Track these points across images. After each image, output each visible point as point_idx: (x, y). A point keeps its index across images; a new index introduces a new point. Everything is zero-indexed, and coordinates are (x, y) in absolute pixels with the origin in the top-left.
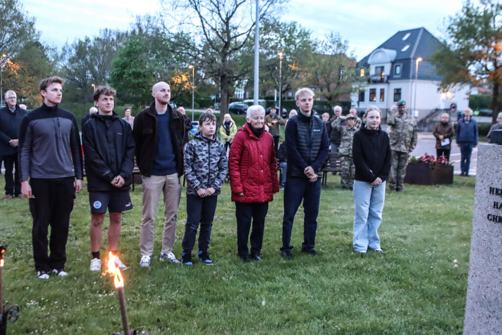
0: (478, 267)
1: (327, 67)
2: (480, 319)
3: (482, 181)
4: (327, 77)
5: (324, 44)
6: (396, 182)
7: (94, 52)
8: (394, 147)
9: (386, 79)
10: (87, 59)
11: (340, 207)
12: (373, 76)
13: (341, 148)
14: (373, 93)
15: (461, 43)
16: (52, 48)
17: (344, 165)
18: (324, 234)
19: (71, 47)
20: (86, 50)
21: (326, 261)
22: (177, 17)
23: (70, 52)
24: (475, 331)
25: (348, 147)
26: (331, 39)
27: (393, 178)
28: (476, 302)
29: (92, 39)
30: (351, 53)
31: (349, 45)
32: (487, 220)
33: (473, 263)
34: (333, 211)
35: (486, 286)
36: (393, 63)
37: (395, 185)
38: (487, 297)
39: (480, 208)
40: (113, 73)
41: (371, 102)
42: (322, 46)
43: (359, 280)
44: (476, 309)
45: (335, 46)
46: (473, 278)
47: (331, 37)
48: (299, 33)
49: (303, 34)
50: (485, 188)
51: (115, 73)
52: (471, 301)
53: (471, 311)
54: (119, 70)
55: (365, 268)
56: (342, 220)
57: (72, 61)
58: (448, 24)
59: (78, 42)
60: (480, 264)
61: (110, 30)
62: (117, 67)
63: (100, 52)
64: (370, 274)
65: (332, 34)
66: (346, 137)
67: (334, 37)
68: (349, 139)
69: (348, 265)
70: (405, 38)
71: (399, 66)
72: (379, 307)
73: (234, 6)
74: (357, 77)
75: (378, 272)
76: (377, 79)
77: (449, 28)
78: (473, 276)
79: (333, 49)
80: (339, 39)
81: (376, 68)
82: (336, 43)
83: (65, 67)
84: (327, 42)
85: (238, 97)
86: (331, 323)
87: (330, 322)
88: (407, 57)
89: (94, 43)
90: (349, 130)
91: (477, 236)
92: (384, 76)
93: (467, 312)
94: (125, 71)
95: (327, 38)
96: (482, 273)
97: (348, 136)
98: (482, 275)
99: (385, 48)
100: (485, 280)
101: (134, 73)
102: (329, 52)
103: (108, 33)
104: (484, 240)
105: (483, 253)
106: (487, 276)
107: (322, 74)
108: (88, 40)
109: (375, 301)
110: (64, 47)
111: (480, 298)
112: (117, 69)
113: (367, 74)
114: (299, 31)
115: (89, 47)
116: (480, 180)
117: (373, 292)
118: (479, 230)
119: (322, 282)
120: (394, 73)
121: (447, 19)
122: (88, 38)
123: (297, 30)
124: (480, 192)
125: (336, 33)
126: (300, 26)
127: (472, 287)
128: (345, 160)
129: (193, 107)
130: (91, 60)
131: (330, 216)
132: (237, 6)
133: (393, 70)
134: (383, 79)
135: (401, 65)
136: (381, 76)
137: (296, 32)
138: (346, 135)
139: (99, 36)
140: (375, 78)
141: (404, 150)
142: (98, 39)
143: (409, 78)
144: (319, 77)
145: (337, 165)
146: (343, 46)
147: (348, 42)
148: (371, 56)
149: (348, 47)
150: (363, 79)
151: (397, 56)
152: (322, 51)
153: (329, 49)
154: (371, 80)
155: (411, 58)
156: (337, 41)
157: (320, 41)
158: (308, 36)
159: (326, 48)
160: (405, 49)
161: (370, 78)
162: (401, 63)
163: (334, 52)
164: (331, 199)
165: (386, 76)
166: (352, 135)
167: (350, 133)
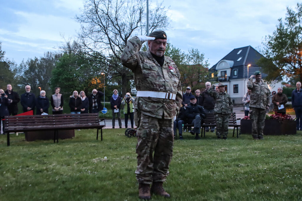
1: (191, 71)
4: (191, 77)
5: (188, 57)
6: (257, 132)
7: (40, 66)
8: (255, 105)
9: (228, 78)
10: (36, 72)
12: (219, 77)
13: (216, 108)
15: (277, 52)
16: (12, 62)
17: (218, 120)
19: (26, 64)
20: (36, 66)
22: (93, 38)
23: (25, 67)
25: (220, 107)
26: (192, 53)
27: (256, 129)
29: (39, 58)
30: (205, 62)
31: (204, 57)
34: (218, 151)
36: (232, 68)
37: (257, 134)
40: (52, 79)
42: (187, 58)
45: (195, 58)
47: (193, 52)
48: (172, 51)
49: (174, 51)
51: (53, 78)
54: (56, 76)
56: (229, 157)
57: (26, 73)
58: (268, 40)
59: (30, 60)
61: (51, 53)
62: (55, 75)
63: (44, 67)
65: (193, 51)
66: (219, 100)
67: (194, 52)
68: (221, 101)
70: (239, 53)
73: (130, 30)
74: (210, 77)
77: (269, 42)
79: (194, 60)
80: (197, 53)
81: (221, 72)
83: (22, 77)
84: (190, 55)
85: (133, 94)
88: (241, 65)
89: (41, 62)
90: (221, 94)
92: (227, 77)
94: (60, 77)
95: (190, 53)
97: (221, 99)
99: (226, 59)
101: (66, 78)
102: (191, 63)
103: (50, 54)
107: (187, 75)
108: (37, 60)
110: (21, 64)
112: (55, 76)
113: (216, 75)
114: (171, 50)
115: (38, 64)
120: (233, 75)
121: (268, 37)
122: (37, 58)
123: (170, 49)
126: (172, 46)
128: (219, 117)
129: (104, 101)
130: (39, 72)
131: (217, 154)
132: (132, 30)
133: (232, 73)
134: (226, 79)
135: (237, 69)
136: (225, 77)
137: (170, 50)
138: (219, 98)
139: (44, 57)
140: (221, 78)
141: (263, 107)
142: (43, 59)
143: (243, 78)
144: (186, 77)
146: (200, 58)
147: (203, 55)
148: (218, 64)
149: (204, 58)
150: (213, 79)
151: (234, 64)
152: (186, 62)
153: (191, 60)
154: (218, 80)
155: (243, 65)
156: (196, 55)
157: (186, 55)
158: (178, 53)
159: (189, 59)
160: (239, 60)
161: (217, 78)
162: (237, 68)
163: (195, 62)
164: (213, 144)
165: (228, 77)
166: (223, 98)
167: (222, 96)
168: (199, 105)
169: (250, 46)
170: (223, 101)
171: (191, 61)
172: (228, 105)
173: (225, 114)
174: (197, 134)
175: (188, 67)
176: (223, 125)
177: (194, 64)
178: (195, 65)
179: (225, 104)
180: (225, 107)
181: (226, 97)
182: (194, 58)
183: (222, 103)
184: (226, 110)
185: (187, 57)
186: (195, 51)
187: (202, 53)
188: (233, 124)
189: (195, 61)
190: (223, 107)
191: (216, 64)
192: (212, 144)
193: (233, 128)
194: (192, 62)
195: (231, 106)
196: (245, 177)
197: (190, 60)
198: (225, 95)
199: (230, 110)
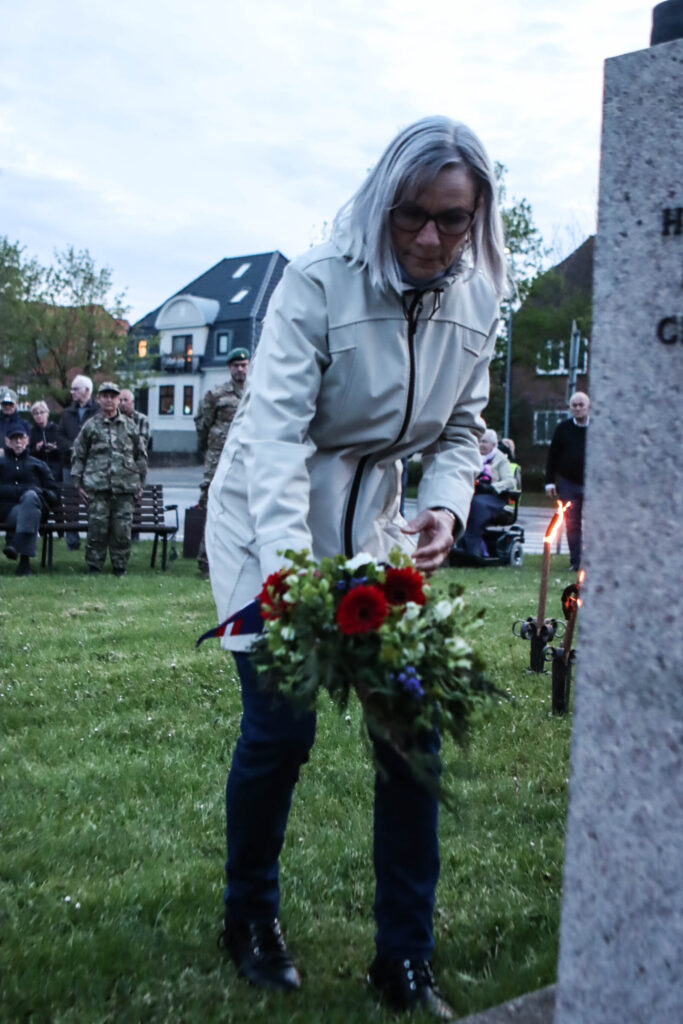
0: (624, 545)
1: (60, 329)
2: (641, 759)
3: (627, 198)
4: (61, 352)
5: (52, 277)
9: (196, 362)
11: (86, 604)
12: (166, 356)
13: (90, 473)
14: (167, 393)
18: (39, 661)
21: (40, 723)
24: (618, 812)
25: (105, 470)
26: (68, 265)
28: (622, 694)
30: (116, 298)
31: (110, 280)
32: (657, 345)
33: (602, 536)
34: (66, 614)
35: (661, 616)
36: (212, 327)
38: (668, 664)
39: (619, 308)
41: (162, 416)
42: (47, 281)
43: (142, 762)
44: (619, 721)
45: (78, 283)
46: (605, 598)
47: (70, 260)
50: (640, 223)
52: (596, 694)
53: (600, 732)
55: (158, 734)
56: (90, 631)
60: (633, 533)
64: (173, 746)
65: (71, 254)
67: (76, 261)
68: (107, 448)
69: (109, 728)
70: (239, 274)
71: (226, 334)
72: (207, 828)
74: (131, 356)
75: (198, 741)
76: (175, 364)
78: (600, 590)
79: (75, 289)
80: (87, 265)
81: (175, 338)
82: (82, 275)
84: (60, 272)
86: (48, 890)
87: (45, 888)
88: (244, 316)
91: (615, 423)
92: (192, 357)
93: (581, 740)
95: (59, 262)
96: (642, 567)
97: (104, 441)
98: (643, 577)
99: (194, 294)
100: (658, 592)
102: (64, 299)
104: (646, 432)
105: (644, 483)
106: (666, 576)
107: (47, 344)
109: (195, 815)
111: (635, 671)
113: (154, 349)
116: (619, 195)
117: (184, 790)
118: (620, 394)
119: (23, 774)
120: (215, 350)
124: (617, 243)
125: (81, 252)
127: (597, 635)
131: (59, 622)
133: (212, 344)
134: (191, 363)
135: (231, 333)
136: (186, 357)
140: (171, 361)
144: (41, 352)
145: (81, 514)
146: (96, 283)
147: (109, 274)
148: (163, 311)
149: (110, 284)
150: (144, 363)
151: (220, 313)
152: (46, 294)
153: (64, 287)
154: (162, 367)
155: (252, 318)
156: (83, 270)
157: (44, 269)
158: (15, 258)
159: (57, 285)
160: (239, 297)
161: (159, 360)
162: (230, 328)
163: (75, 298)
164: (64, 591)
165: (196, 356)
166: (114, 438)
167: (109, 433)
168: (34, 458)
169: (277, 252)
170: (115, 450)
171: (62, 293)
172: (131, 460)
173: (120, 491)
174: (25, 559)
175: (50, 314)
176: (111, 529)
177: (75, 306)
178: (76, 309)
179: (120, 458)
180: (121, 468)
181: (124, 434)
182: (74, 284)
183: (110, 453)
184: (124, 477)
185: (48, 277)
186: (79, 258)
187: (105, 267)
188: (152, 523)
189: (77, 294)
190: (114, 468)
191: (158, 310)
192: (59, 592)
193: (151, 536)
194: (66, 295)
195: (139, 462)
196: (104, 693)
197: (59, 288)
198: (121, 426)
199: (138, 476)
